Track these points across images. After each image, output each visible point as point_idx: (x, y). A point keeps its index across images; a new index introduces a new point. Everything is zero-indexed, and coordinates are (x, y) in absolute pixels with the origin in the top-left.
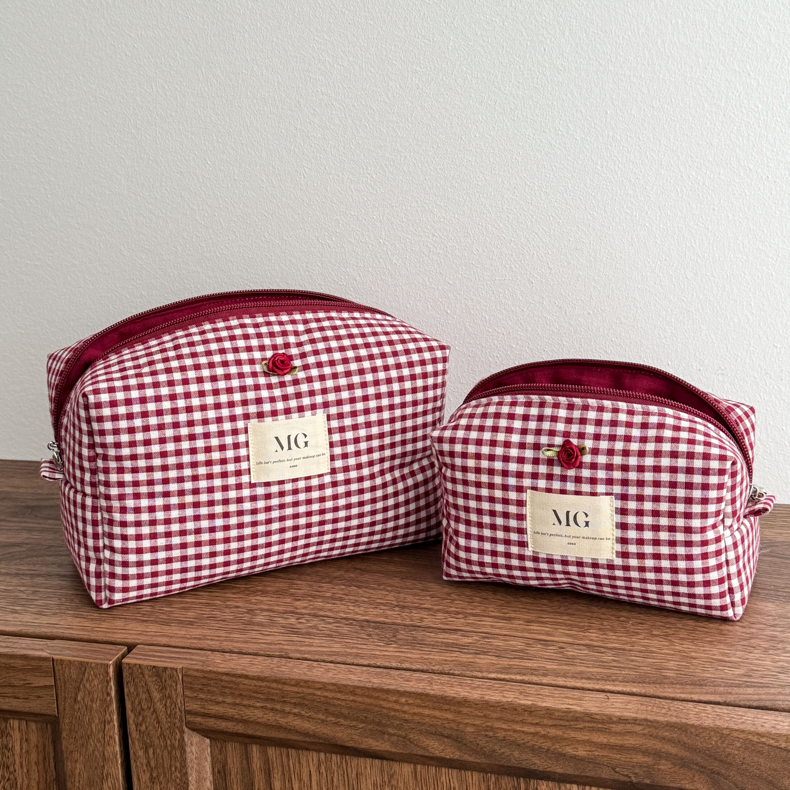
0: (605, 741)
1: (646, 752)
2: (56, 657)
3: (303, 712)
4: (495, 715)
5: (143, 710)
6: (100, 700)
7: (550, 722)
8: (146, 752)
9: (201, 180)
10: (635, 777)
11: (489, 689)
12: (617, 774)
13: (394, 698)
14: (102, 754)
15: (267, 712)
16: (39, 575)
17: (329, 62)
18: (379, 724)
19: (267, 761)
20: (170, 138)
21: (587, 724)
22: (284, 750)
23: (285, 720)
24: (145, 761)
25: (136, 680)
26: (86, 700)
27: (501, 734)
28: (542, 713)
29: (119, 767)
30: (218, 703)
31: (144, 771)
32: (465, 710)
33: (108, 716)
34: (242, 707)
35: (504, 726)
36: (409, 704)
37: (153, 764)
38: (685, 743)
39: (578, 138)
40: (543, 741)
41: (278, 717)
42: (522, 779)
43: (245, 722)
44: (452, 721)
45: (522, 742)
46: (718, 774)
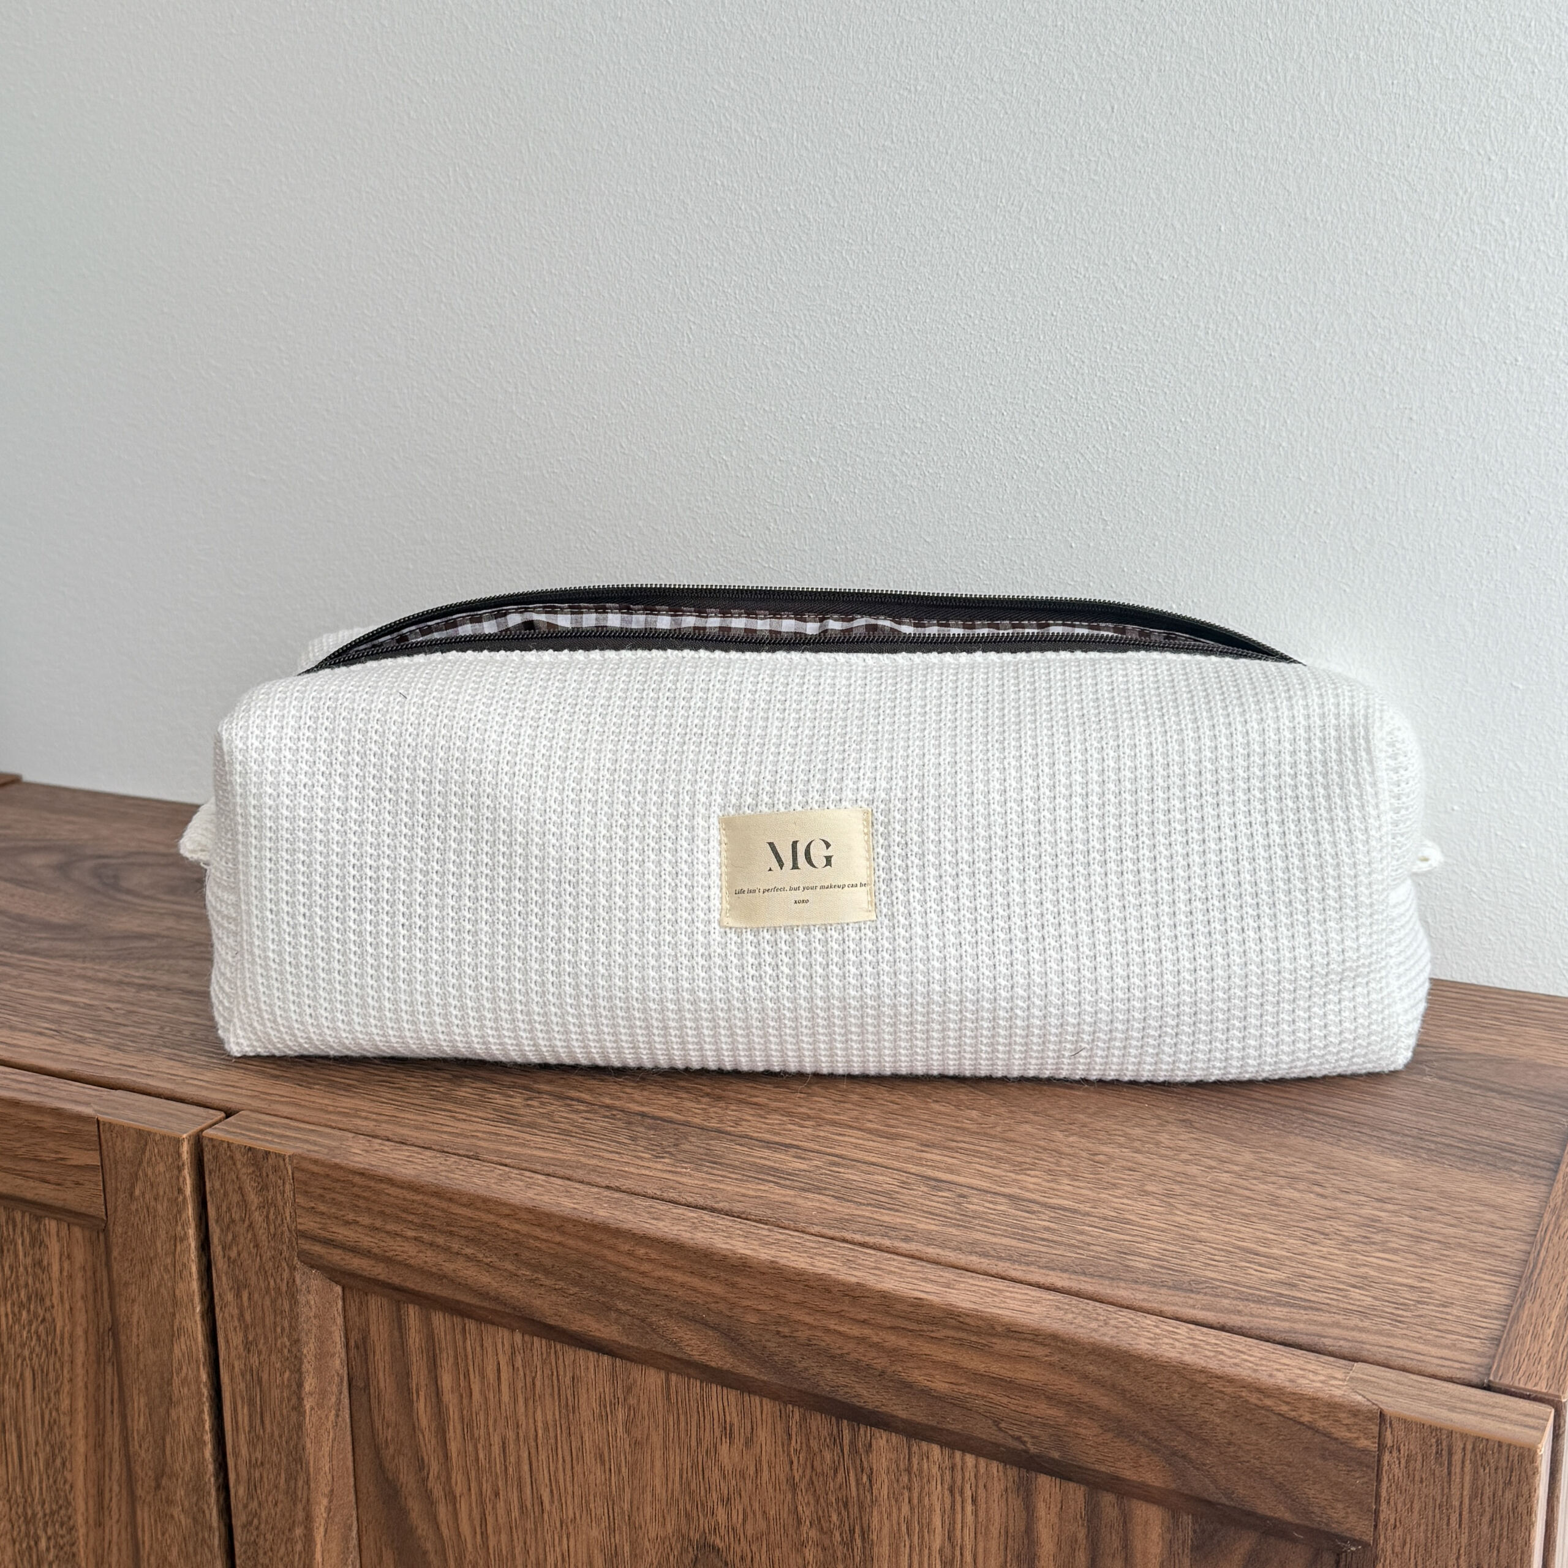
0: (982, 1368)
1: (1052, 1398)
2: (102, 1117)
3: (480, 1256)
4: (792, 1297)
5: (233, 1221)
6: (168, 1200)
7: (888, 1322)
8: (238, 1295)
9: (522, 341)
10: (1034, 1444)
11: (792, 1248)
12: (1002, 1434)
13: (627, 1247)
14: (171, 1292)
15: (423, 1248)
16: (152, 987)
17: (736, 131)
18: (601, 1290)
19: (430, 1337)
20: (474, 266)
21: (951, 1333)
22: (457, 1320)
23: (452, 1267)
24: (236, 1312)
25: (223, 1170)
26: (147, 1196)
27: (803, 1334)
28: (874, 1302)
29: (198, 1318)
30: (347, 1223)
31: (235, 1329)
32: (744, 1282)
33: (179, 1228)
34: (384, 1235)
35: (808, 1319)
36: (651, 1260)
37: (248, 1317)
38: (1124, 1391)
39: (1166, 277)
40: (874, 1354)
41: (441, 1258)
42: (845, 1422)
43: (388, 1261)
44: (721, 1298)
45: (839, 1352)
46: (1184, 1457)
